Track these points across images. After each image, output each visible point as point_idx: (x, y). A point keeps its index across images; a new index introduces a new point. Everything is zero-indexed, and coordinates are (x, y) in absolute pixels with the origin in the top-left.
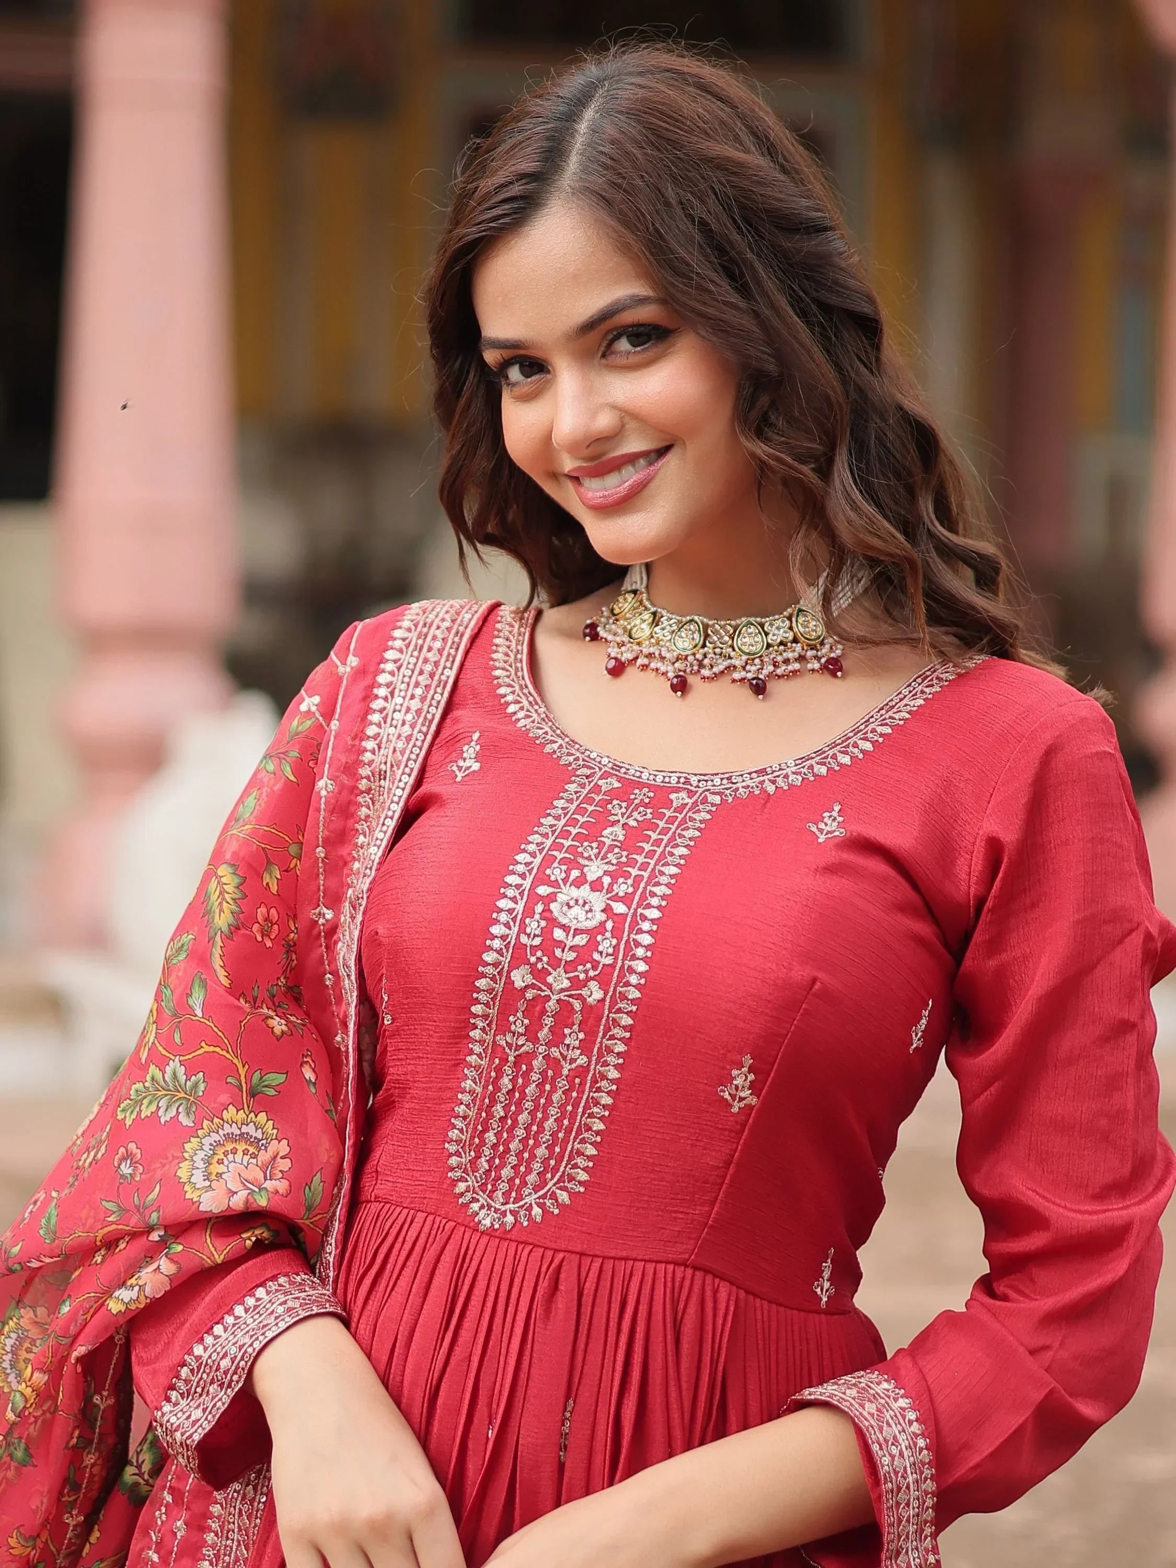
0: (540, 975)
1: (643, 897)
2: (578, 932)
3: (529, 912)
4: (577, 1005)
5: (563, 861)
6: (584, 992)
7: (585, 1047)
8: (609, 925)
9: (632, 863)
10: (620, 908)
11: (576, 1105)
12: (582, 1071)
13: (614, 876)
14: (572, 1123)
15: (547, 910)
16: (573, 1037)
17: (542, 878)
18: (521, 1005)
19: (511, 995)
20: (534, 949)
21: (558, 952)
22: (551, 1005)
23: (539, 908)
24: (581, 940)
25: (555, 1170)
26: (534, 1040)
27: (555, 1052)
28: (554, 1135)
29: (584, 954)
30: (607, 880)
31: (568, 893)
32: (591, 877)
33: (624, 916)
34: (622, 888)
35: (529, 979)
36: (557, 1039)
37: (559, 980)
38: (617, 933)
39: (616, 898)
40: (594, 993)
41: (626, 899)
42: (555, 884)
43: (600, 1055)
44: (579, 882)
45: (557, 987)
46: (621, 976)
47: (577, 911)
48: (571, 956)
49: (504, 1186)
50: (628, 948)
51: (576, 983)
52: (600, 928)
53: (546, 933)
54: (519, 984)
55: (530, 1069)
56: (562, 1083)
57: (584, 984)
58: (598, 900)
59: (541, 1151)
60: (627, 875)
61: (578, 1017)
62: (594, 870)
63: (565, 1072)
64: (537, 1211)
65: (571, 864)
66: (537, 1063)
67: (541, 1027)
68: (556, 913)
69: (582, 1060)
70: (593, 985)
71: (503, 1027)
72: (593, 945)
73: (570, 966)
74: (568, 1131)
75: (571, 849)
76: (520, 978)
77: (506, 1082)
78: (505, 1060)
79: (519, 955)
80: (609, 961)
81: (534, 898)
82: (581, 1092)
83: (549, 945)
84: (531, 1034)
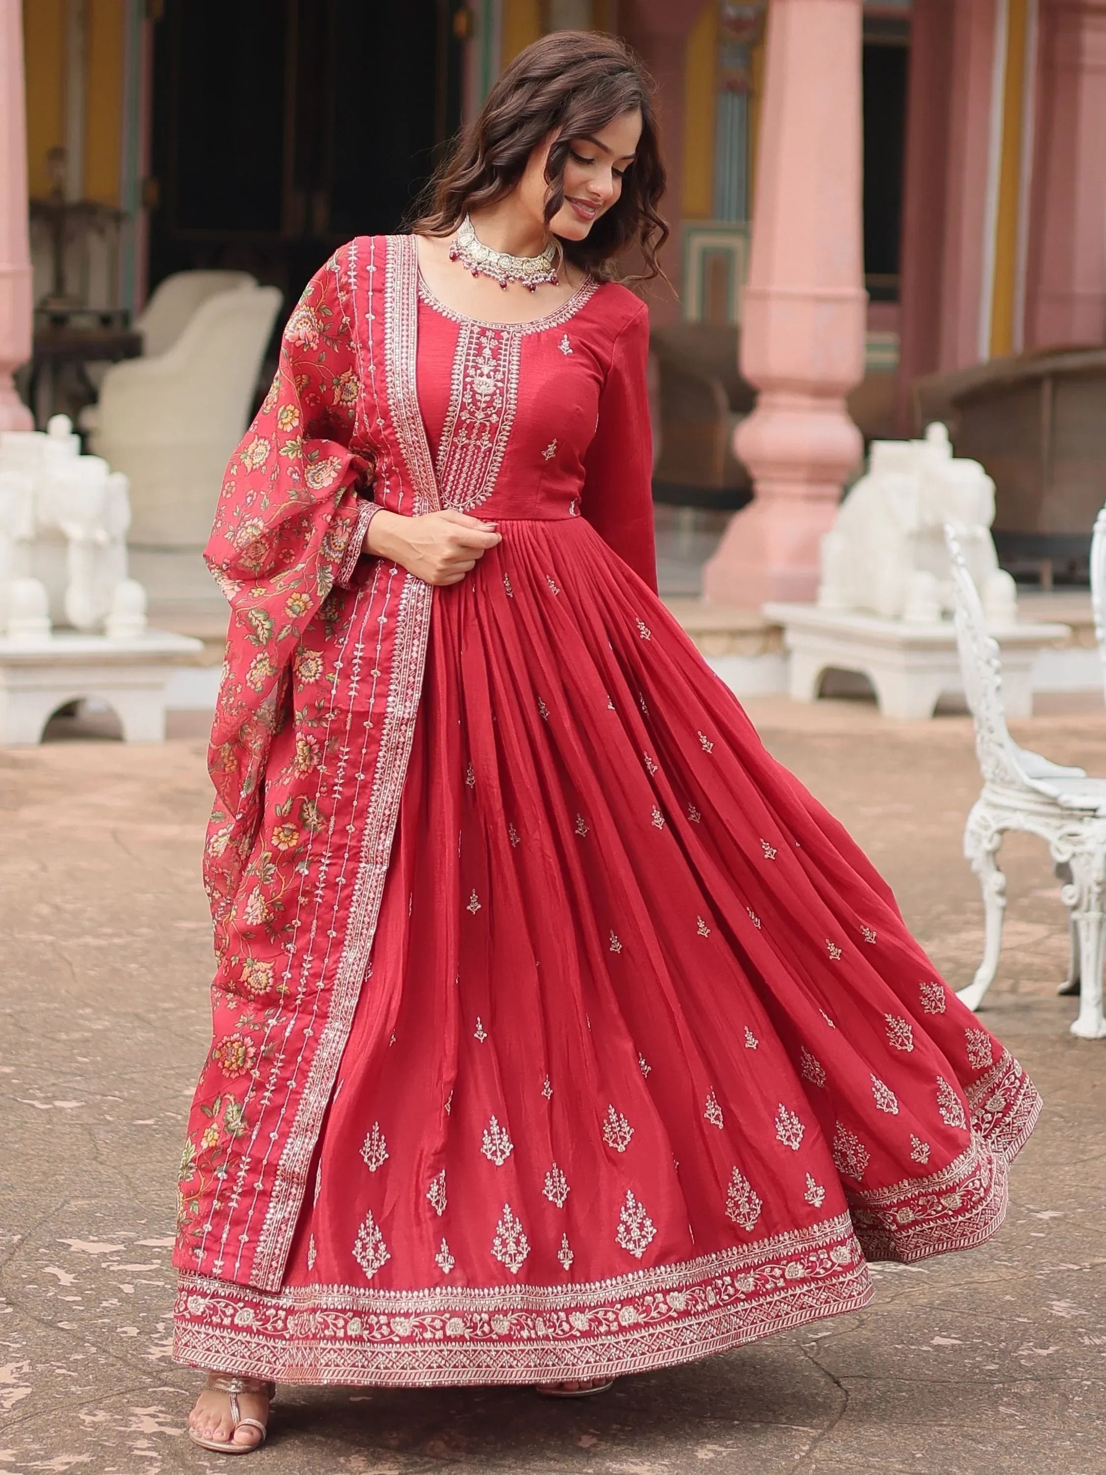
0: (472, 414)
1: (508, 380)
2: (485, 395)
3: (465, 389)
4: (488, 424)
5: (472, 367)
6: (490, 419)
7: (491, 440)
8: (498, 391)
9: (499, 365)
10: (500, 384)
11: (487, 463)
12: (490, 449)
13: (495, 371)
14: (486, 469)
15: (472, 387)
16: (486, 436)
17: (466, 376)
18: (465, 425)
19: (460, 424)
20: (469, 404)
21: (479, 404)
22: (477, 424)
23: (469, 387)
24: (488, 398)
25: (479, 489)
26: (470, 439)
27: (478, 443)
28: (478, 475)
29: (490, 404)
30: (492, 374)
31: (477, 379)
32: (486, 372)
33: (503, 388)
34: (499, 376)
35: (468, 416)
36: (479, 437)
37: (480, 415)
38: (501, 395)
39: (497, 381)
40: (494, 418)
41: (502, 381)
42: (472, 377)
43: (497, 442)
44: (481, 375)
45: (479, 417)
46: (506, 411)
47: (483, 387)
48: (484, 405)
49: (457, 497)
50: (507, 401)
51: (487, 416)
52: (494, 394)
53: (473, 397)
54: (463, 418)
55: (468, 450)
56: (481, 455)
57: (491, 416)
58: (491, 382)
59: (473, 482)
60: (499, 371)
61: (488, 429)
62: (486, 369)
63: (482, 450)
64: (472, 505)
65: (476, 368)
66: (471, 448)
67: (472, 433)
68: (476, 389)
69: (490, 445)
70: (494, 416)
71: (456, 435)
72: (492, 401)
73: (484, 409)
74: (484, 473)
75: (474, 361)
76: (465, 416)
77: (457, 456)
78: (457, 447)
79: (463, 407)
80: (500, 406)
81: (465, 384)
82: (489, 457)
83: (475, 402)
84: (468, 437)
